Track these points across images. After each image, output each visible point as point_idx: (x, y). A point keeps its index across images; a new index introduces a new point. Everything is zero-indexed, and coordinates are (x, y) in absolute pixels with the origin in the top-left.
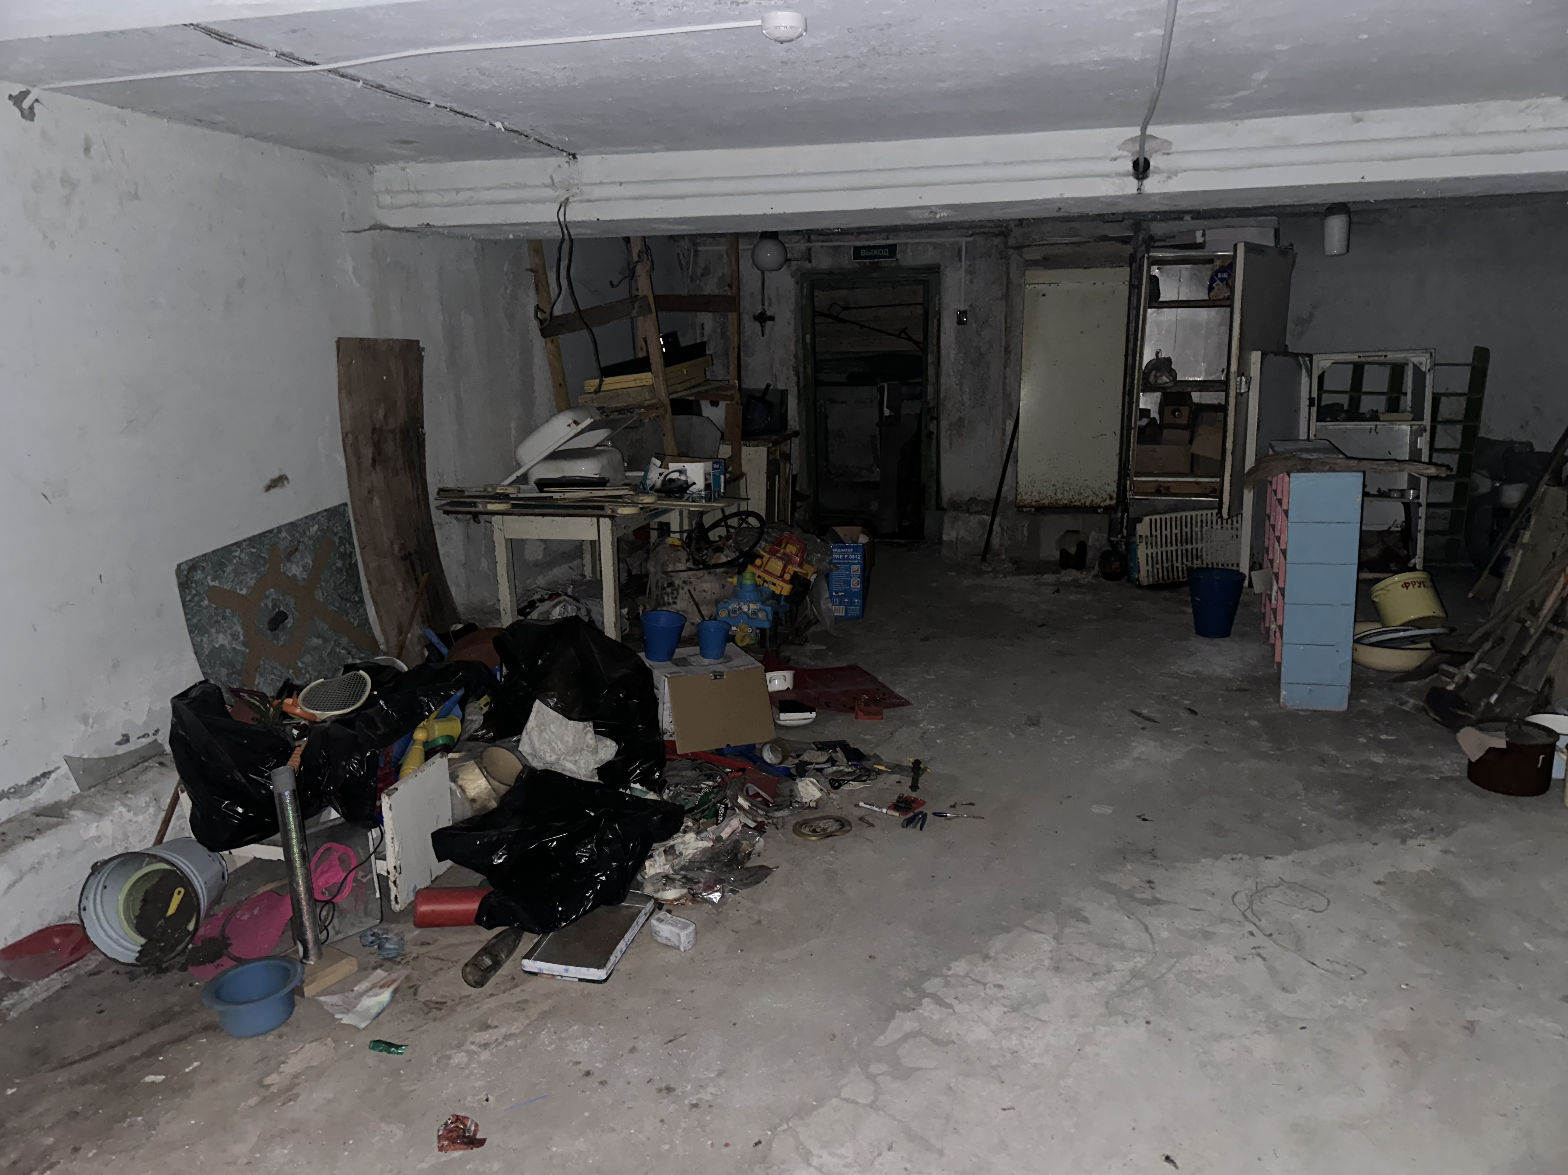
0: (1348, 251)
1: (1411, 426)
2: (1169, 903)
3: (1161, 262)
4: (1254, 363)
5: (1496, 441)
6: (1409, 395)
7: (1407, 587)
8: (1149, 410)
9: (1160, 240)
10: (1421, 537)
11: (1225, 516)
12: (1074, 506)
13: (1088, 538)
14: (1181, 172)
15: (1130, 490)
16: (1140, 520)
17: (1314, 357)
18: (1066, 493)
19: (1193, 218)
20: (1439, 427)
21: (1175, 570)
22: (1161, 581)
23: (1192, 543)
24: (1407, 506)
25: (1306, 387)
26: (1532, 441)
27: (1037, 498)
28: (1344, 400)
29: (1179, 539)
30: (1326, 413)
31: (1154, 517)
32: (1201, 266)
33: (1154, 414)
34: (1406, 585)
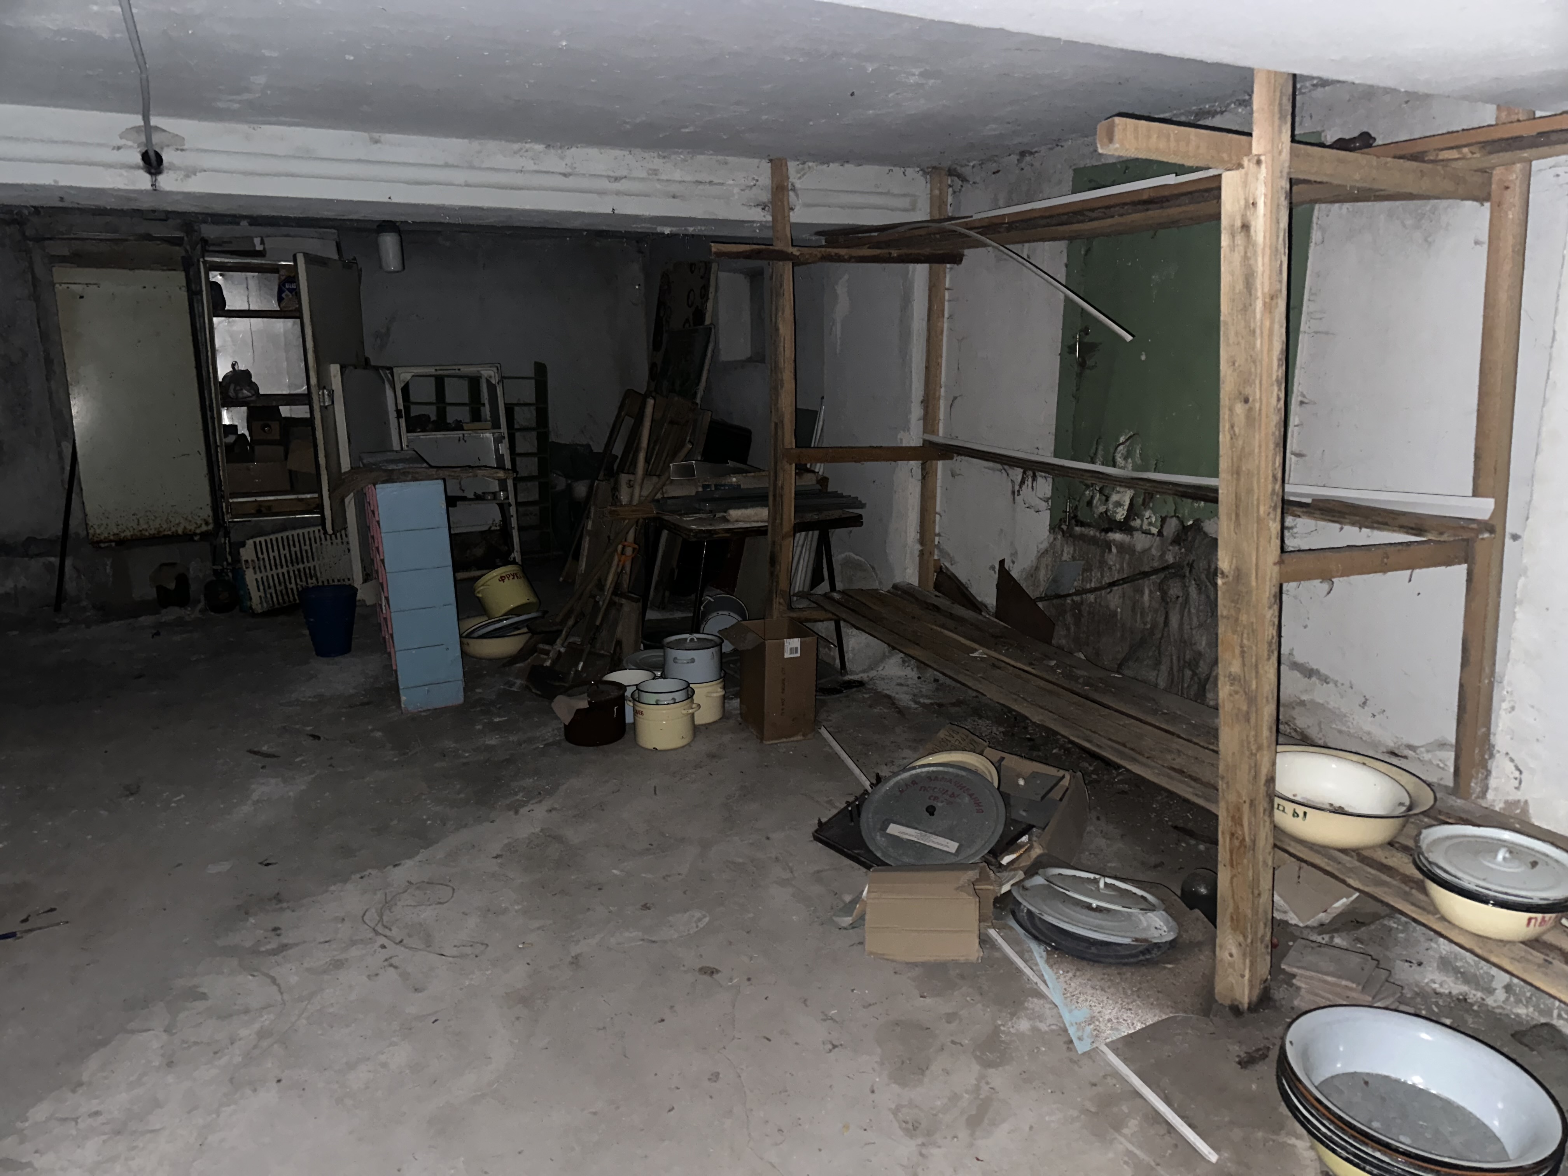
0: (404, 268)
1: (494, 434)
2: (297, 945)
3: (222, 268)
4: (335, 376)
5: (566, 445)
6: (487, 406)
7: (503, 580)
8: (236, 426)
9: (213, 245)
10: (515, 533)
11: (330, 531)
12: (165, 536)
13: (188, 569)
14: (200, 172)
15: (228, 513)
16: (243, 545)
17: (395, 370)
18: (151, 523)
19: (250, 225)
20: (518, 434)
21: (290, 591)
22: (277, 606)
23: (303, 563)
24: (501, 506)
25: (391, 400)
26: (591, 443)
27: (116, 531)
28: (431, 412)
29: (289, 559)
30: (416, 424)
31: (257, 540)
32: (269, 275)
33: (243, 430)
34: (502, 579)
